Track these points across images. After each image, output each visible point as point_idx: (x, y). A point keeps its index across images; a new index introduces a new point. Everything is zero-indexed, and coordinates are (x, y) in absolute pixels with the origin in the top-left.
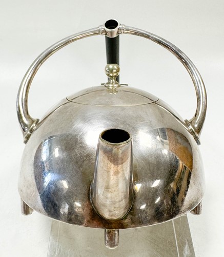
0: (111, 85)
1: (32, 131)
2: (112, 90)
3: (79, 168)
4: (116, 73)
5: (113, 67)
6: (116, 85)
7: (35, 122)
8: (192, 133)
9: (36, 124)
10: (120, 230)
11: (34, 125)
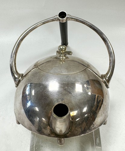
0: (61, 58)
1: (19, 81)
2: (62, 61)
3: (44, 110)
4: (64, 51)
5: (63, 48)
6: (64, 58)
7: (21, 76)
8: (105, 82)
9: (22, 77)
10: (65, 138)
11: (20, 78)
